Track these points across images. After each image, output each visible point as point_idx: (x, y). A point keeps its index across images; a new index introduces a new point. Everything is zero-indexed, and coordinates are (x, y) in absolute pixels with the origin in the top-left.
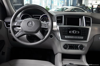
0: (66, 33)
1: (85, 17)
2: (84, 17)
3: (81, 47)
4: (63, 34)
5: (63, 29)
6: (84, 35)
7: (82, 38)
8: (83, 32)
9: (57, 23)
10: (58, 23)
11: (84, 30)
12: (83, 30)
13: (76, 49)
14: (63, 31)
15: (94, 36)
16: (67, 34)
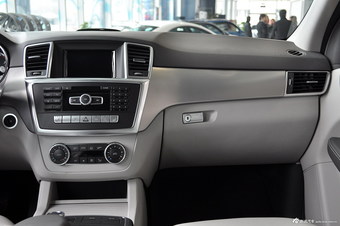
0: (57, 107)
1: (128, 46)
2: (125, 44)
3: (116, 154)
4: (46, 110)
5: (46, 91)
6: (122, 110)
7: (115, 119)
8: (117, 97)
9: (27, 69)
10: (29, 72)
11: (122, 91)
12: (116, 91)
13: (96, 162)
14: (46, 97)
15: (164, 111)
16: (58, 110)
